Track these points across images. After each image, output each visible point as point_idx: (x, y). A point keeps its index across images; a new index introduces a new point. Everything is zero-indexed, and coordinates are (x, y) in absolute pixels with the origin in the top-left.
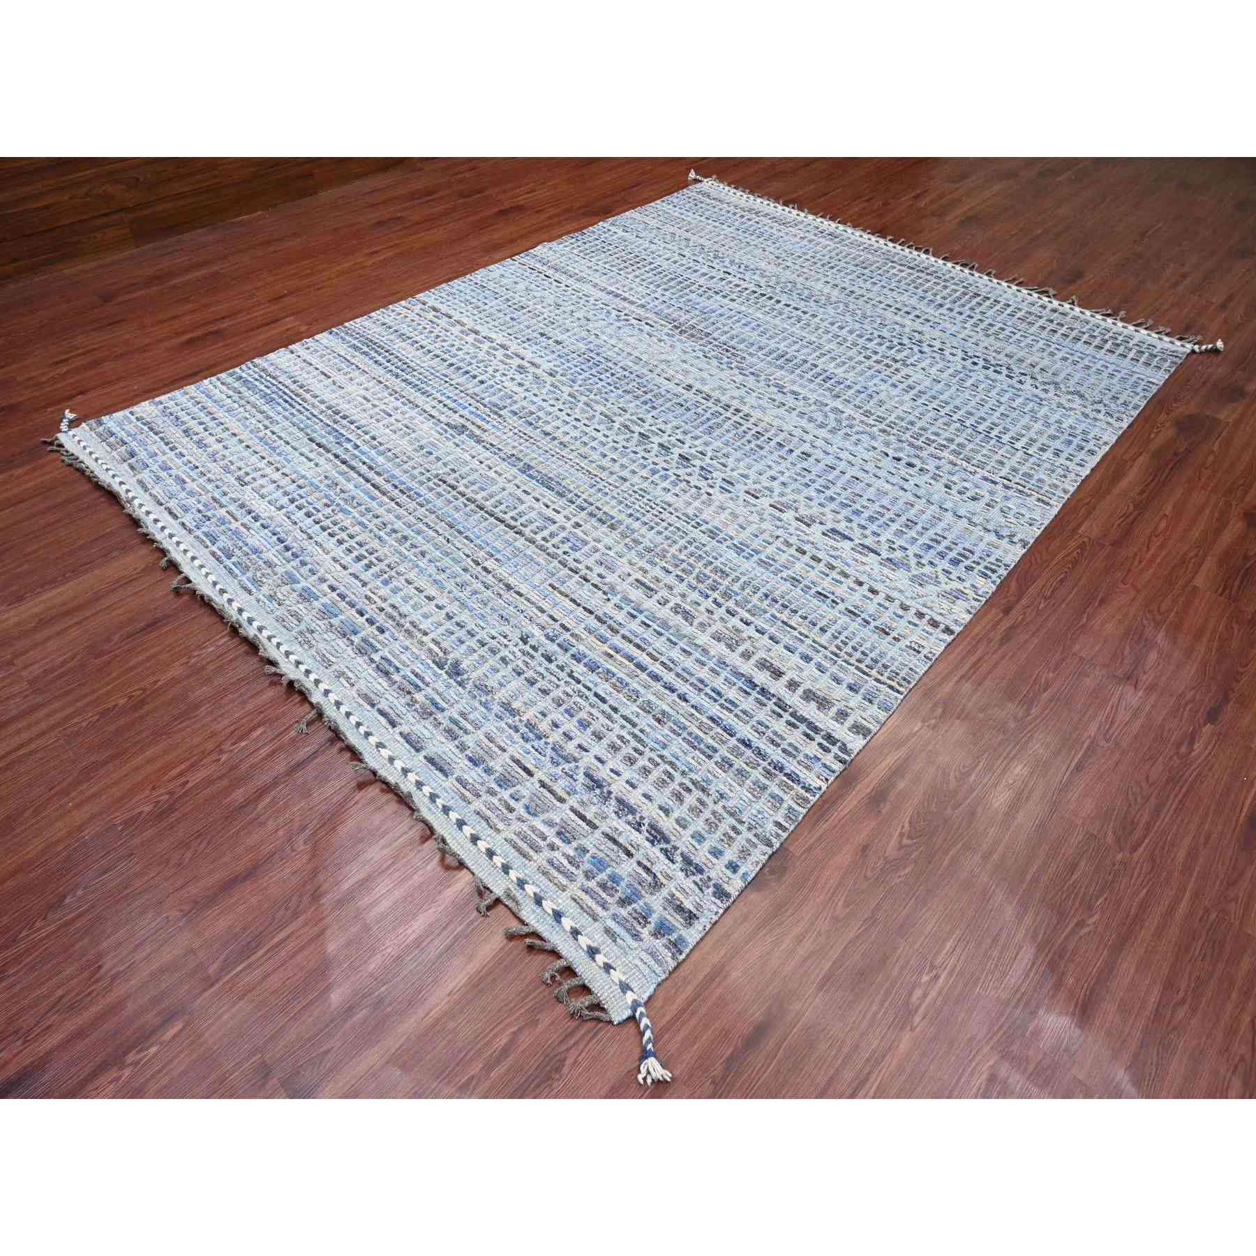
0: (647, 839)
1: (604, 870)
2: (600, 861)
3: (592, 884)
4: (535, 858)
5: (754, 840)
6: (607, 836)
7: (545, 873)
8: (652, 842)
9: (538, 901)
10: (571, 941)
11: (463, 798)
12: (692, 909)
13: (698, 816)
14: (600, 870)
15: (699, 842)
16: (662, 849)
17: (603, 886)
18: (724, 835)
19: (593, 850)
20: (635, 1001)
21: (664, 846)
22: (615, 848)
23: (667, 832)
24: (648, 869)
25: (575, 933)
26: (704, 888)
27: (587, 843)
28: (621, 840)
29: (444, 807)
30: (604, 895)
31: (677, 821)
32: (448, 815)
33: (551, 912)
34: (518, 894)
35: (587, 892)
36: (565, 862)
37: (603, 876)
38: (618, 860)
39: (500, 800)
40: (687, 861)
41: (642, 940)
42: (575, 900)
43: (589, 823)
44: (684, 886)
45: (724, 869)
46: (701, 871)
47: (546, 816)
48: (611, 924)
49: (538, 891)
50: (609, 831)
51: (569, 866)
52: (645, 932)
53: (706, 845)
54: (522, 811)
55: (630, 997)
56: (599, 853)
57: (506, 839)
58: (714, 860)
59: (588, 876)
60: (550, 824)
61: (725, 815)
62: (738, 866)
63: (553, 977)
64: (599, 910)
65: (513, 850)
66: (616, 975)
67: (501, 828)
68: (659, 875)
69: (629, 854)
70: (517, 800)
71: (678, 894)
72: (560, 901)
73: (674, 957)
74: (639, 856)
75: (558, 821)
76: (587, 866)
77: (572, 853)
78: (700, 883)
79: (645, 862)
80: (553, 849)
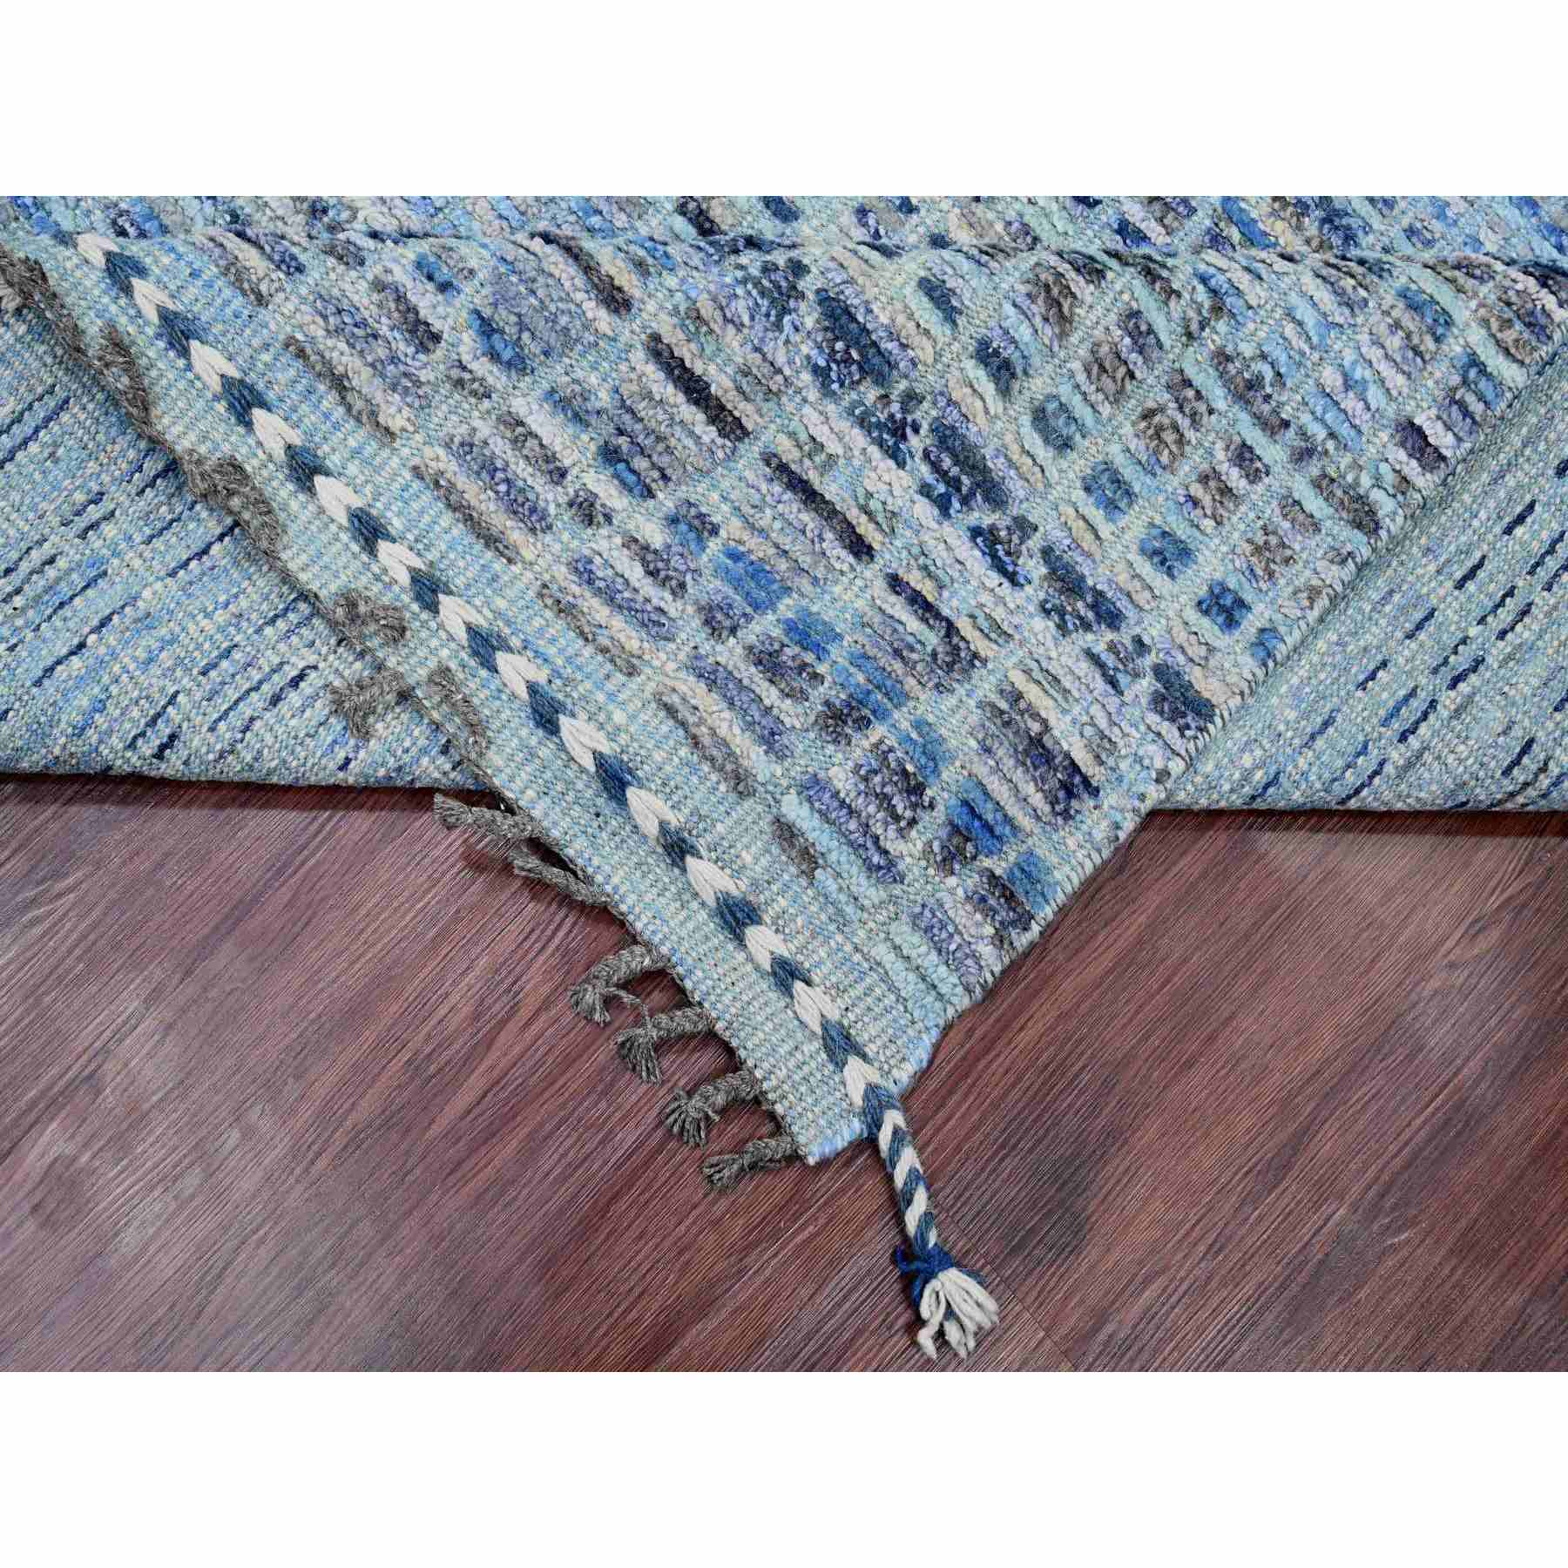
0: (925, 490)
1: (772, 606)
2: (758, 572)
3: (730, 653)
4: (528, 554)
5: (1314, 504)
6: (782, 471)
7: (565, 610)
8: (943, 504)
9: (546, 715)
10: (661, 870)
11: (235, 273)
12: (1081, 757)
13: (1118, 397)
14: (756, 607)
15: (1111, 507)
16: (976, 532)
17: (767, 661)
18: (1204, 479)
19: (732, 528)
20: (872, 1090)
21: (983, 516)
22: (808, 519)
23: (997, 465)
24: (927, 607)
25: (677, 848)
26: (1123, 679)
27: (711, 499)
28: (831, 489)
29: (168, 319)
30: (771, 695)
31: (1040, 417)
32: (185, 353)
33: (589, 764)
34: (475, 684)
35: (712, 684)
36: (636, 573)
37: (765, 627)
38: (820, 572)
39: (379, 286)
40: (1066, 579)
41: (900, 879)
42: (671, 711)
43: (718, 413)
44: (1054, 668)
45: (1192, 615)
46: (1112, 619)
47: (555, 374)
48: (795, 810)
49: (541, 676)
50: (788, 451)
51: (647, 588)
52: (909, 849)
53: (1134, 525)
54: (467, 344)
55: (857, 1075)
56: (752, 542)
57: (417, 472)
58: (1160, 581)
59: (716, 621)
60: (571, 407)
61: (1219, 396)
62: (1241, 604)
63: (609, 1002)
64: (756, 759)
65: (447, 519)
66: (812, 1003)
67: (396, 423)
68: (964, 625)
69: (860, 549)
70: (444, 287)
71: (1033, 693)
72: (619, 717)
73: (1000, 939)
74: (891, 555)
75: (603, 399)
76: (711, 587)
77: (655, 535)
78: (1110, 660)
79: (915, 579)
80: (589, 520)
